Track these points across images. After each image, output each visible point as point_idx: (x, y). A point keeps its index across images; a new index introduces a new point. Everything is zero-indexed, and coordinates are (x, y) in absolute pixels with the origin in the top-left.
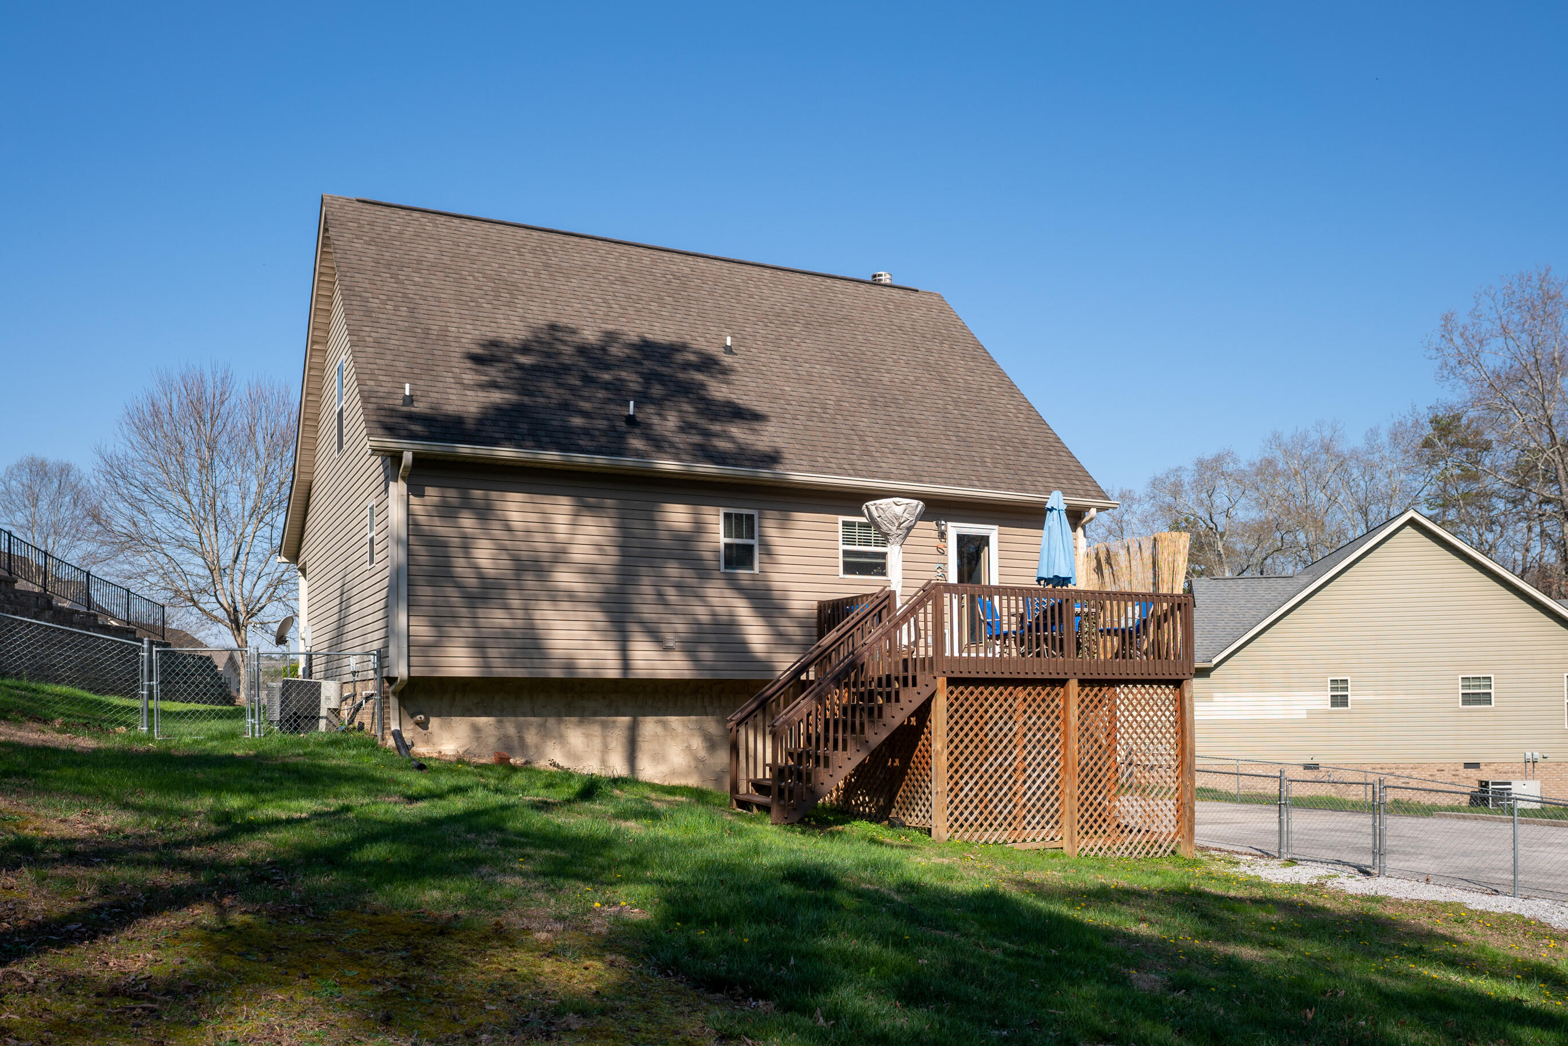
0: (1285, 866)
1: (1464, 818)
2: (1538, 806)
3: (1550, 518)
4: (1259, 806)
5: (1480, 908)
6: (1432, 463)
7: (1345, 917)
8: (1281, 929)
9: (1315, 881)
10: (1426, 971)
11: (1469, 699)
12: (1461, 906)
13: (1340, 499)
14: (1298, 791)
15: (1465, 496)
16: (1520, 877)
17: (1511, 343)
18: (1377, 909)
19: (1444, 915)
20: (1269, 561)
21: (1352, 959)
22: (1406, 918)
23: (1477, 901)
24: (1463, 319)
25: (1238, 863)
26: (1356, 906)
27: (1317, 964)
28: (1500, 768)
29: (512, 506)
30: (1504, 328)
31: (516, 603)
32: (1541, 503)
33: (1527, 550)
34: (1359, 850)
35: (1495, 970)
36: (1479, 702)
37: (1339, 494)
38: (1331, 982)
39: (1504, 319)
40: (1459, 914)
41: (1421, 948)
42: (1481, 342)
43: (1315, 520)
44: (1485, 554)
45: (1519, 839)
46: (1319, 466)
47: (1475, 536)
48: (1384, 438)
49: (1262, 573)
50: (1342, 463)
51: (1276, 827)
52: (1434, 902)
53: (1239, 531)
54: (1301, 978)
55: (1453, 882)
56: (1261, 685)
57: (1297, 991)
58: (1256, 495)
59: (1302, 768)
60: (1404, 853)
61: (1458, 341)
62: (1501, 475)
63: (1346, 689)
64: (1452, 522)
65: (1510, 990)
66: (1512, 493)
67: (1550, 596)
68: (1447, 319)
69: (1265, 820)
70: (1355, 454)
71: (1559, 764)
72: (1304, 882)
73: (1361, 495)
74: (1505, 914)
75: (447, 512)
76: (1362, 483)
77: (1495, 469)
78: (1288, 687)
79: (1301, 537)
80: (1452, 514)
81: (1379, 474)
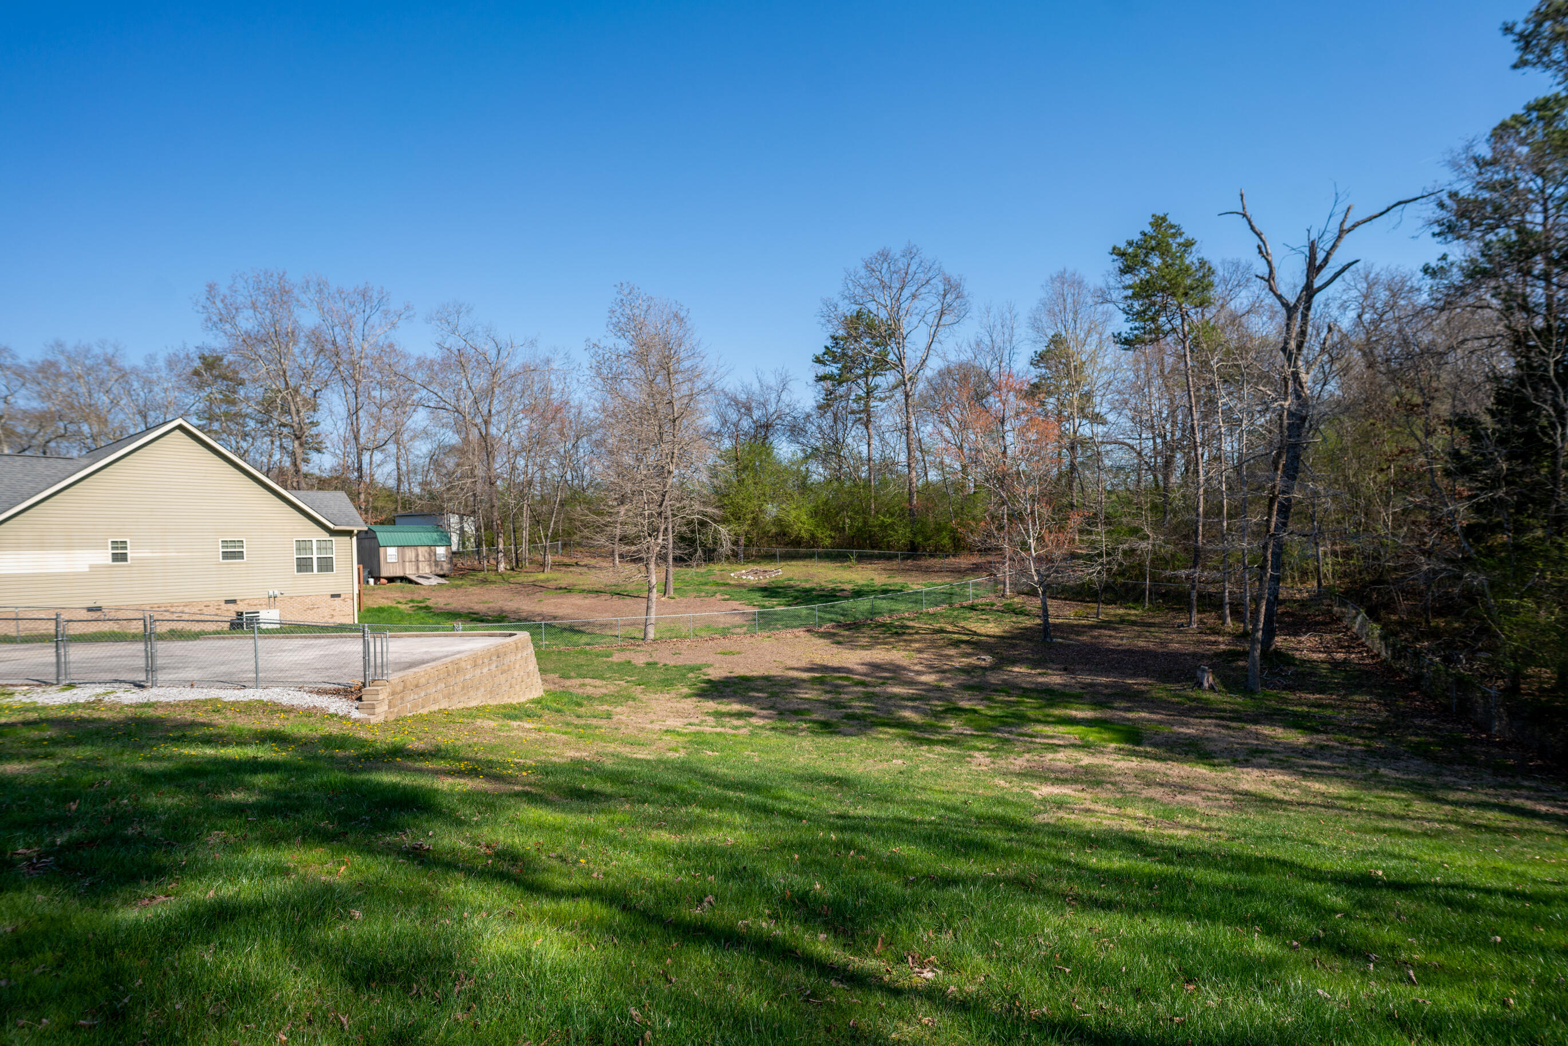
0: (63, 690)
1: (224, 638)
2: (278, 626)
3: (286, 436)
4: (39, 644)
5: (232, 699)
6: (200, 387)
7: (120, 722)
8: (54, 742)
9: (93, 698)
10: (186, 751)
11: (226, 555)
12: (217, 700)
13: (123, 402)
14: (75, 629)
15: (226, 414)
16: (260, 675)
17: (259, 315)
18: (150, 713)
19: (205, 708)
20: (52, 444)
21: (122, 754)
22: (173, 715)
23: (230, 695)
24: (223, 290)
25: (12, 694)
26: (129, 713)
27: (86, 765)
28: (251, 602)
30: (253, 304)
32: (280, 426)
33: (270, 456)
34: (134, 670)
35: (241, 741)
36: (235, 558)
37: (121, 399)
38: (99, 776)
39: (254, 297)
40: (216, 706)
41: (184, 736)
42: (237, 309)
43: (98, 416)
44: (241, 457)
45: (259, 649)
46: (102, 375)
47: (234, 443)
48: (161, 363)
49: (45, 453)
50: (123, 376)
51: (53, 659)
52: (197, 701)
53: (19, 416)
54: (69, 778)
55: (212, 684)
56: (41, 545)
57: (64, 790)
58: (38, 388)
59: (85, 611)
60: (174, 668)
61: (220, 305)
62: (252, 403)
63: (126, 548)
64: (216, 432)
65: (250, 752)
66: (259, 416)
67: (286, 489)
68: (211, 287)
69: (44, 656)
70: (134, 370)
71: (291, 598)
72: (82, 701)
73: (141, 402)
74: (250, 701)
76: (142, 394)
77: (247, 399)
78: (69, 546)
79: (85, 428)
80: (216, 426)
81: (156, 389)
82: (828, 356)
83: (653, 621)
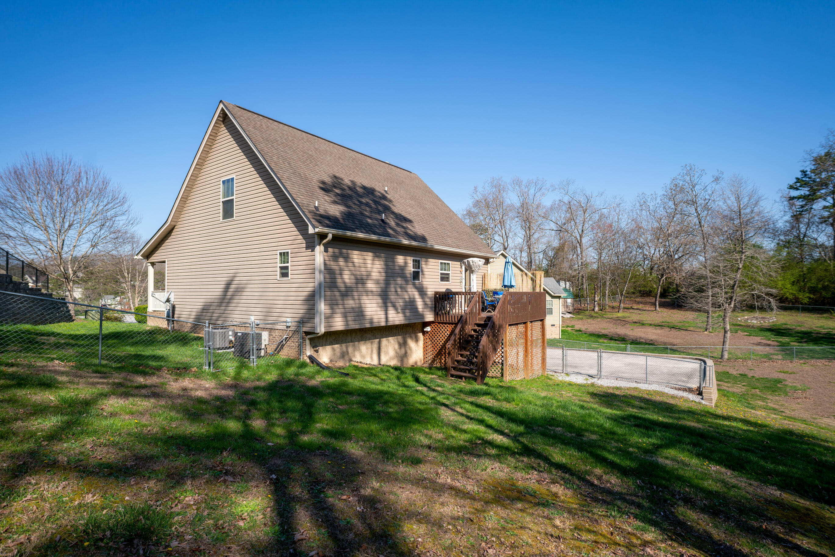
0: (567, 376)
29: (355, 257)
31: (356, 297)
68: (476, 188)
75: (335, 258)
82: (800, 183)
83: (727, 349)
